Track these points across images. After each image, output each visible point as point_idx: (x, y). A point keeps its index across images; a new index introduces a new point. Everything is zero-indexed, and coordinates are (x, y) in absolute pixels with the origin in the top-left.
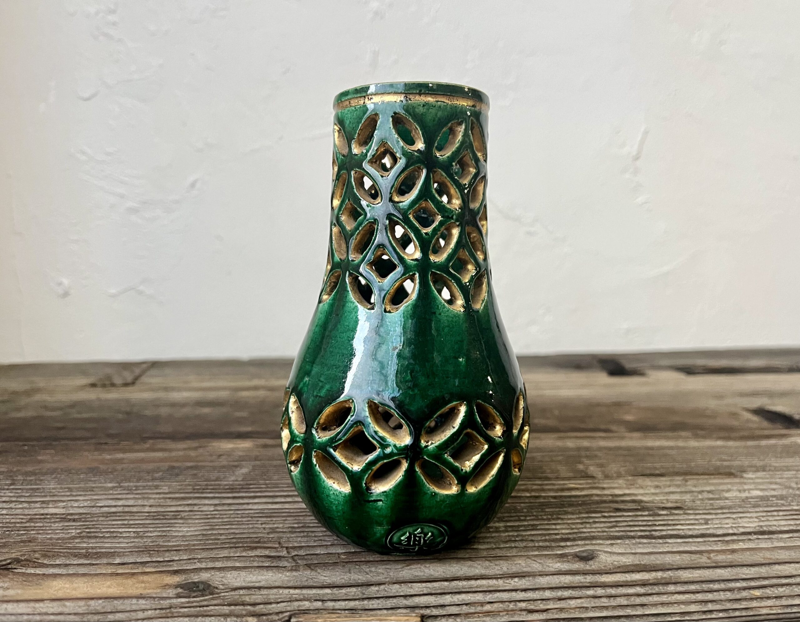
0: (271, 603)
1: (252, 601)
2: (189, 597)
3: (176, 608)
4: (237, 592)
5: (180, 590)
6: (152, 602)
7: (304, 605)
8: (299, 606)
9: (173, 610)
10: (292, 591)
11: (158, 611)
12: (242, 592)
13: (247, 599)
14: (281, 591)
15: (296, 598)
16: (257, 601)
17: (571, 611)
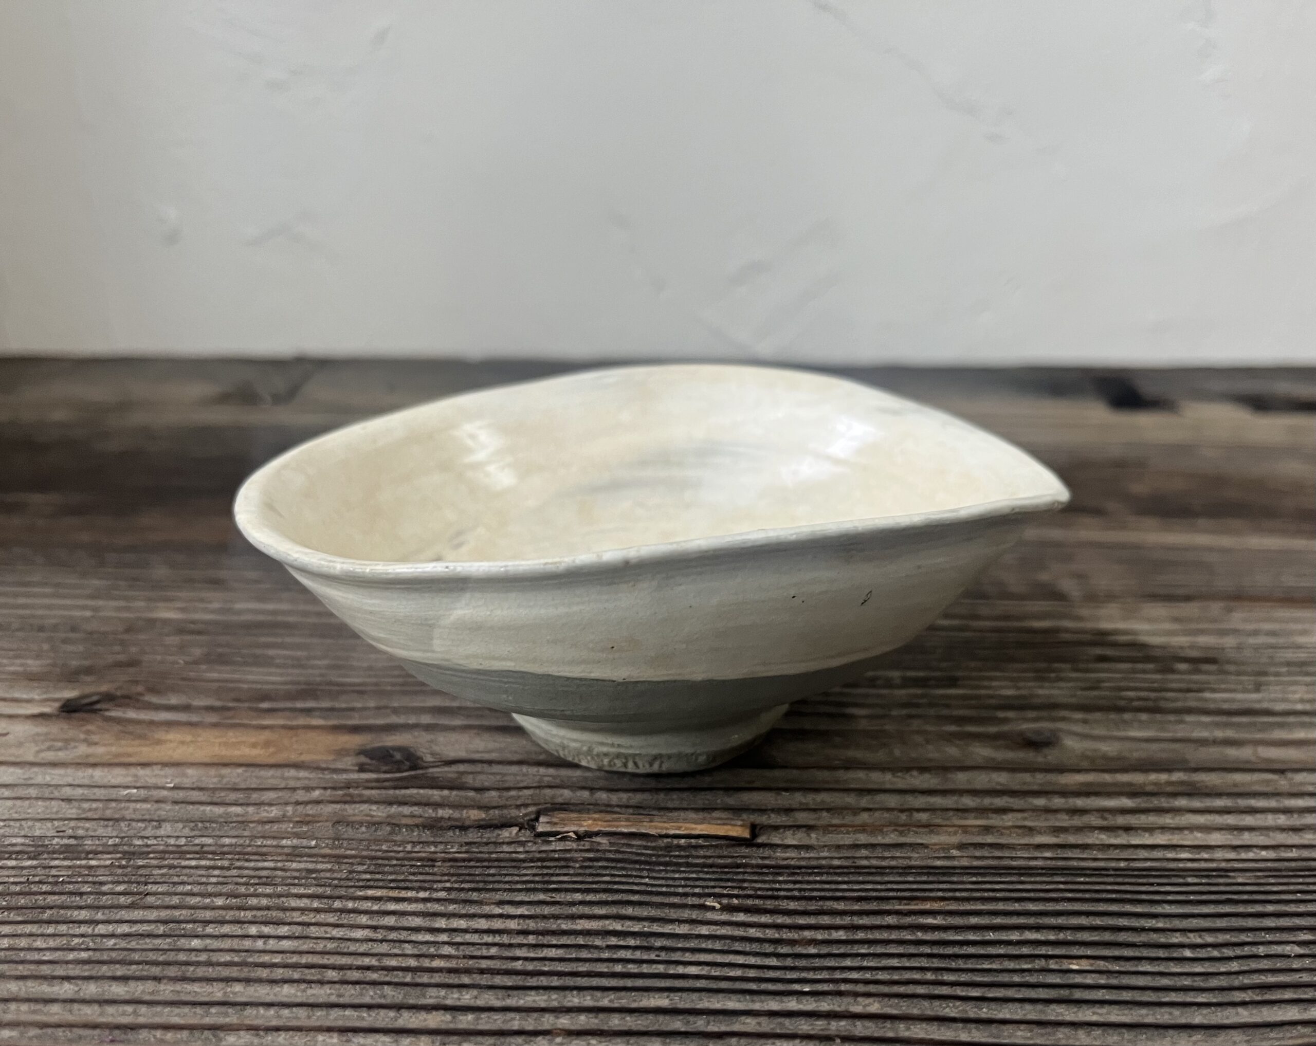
0: (508, 789)
1: (478, 784)
2: (377, 771)
3: (357, 787)
4: (454, 768)
5: (363, 759)
6: (321, 776)
7: (562, 795)
8: (553, 797)
9: (351, 791)
10: (542, 770)
11: (329, 792)
12: (461, 768)
13: (469, 780)
14: (525, 769)
15: (548, 782)
16: (487, 784)
17: (1004, 831)
